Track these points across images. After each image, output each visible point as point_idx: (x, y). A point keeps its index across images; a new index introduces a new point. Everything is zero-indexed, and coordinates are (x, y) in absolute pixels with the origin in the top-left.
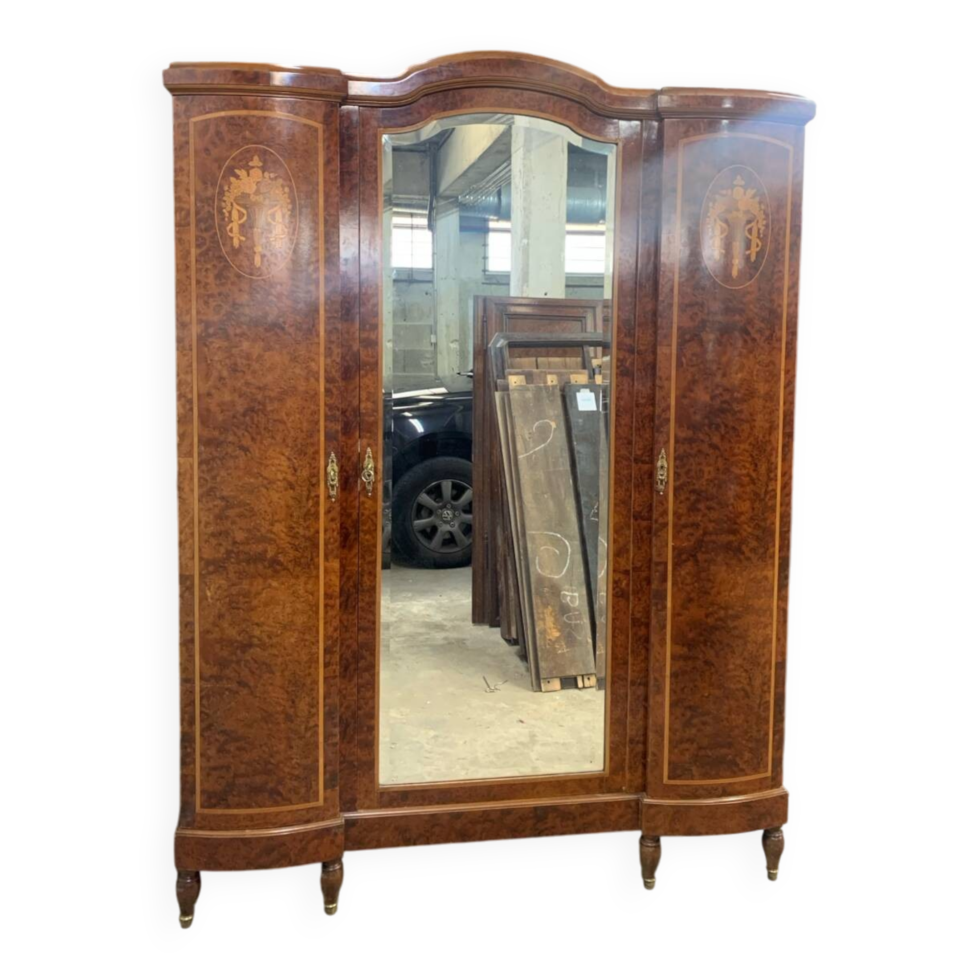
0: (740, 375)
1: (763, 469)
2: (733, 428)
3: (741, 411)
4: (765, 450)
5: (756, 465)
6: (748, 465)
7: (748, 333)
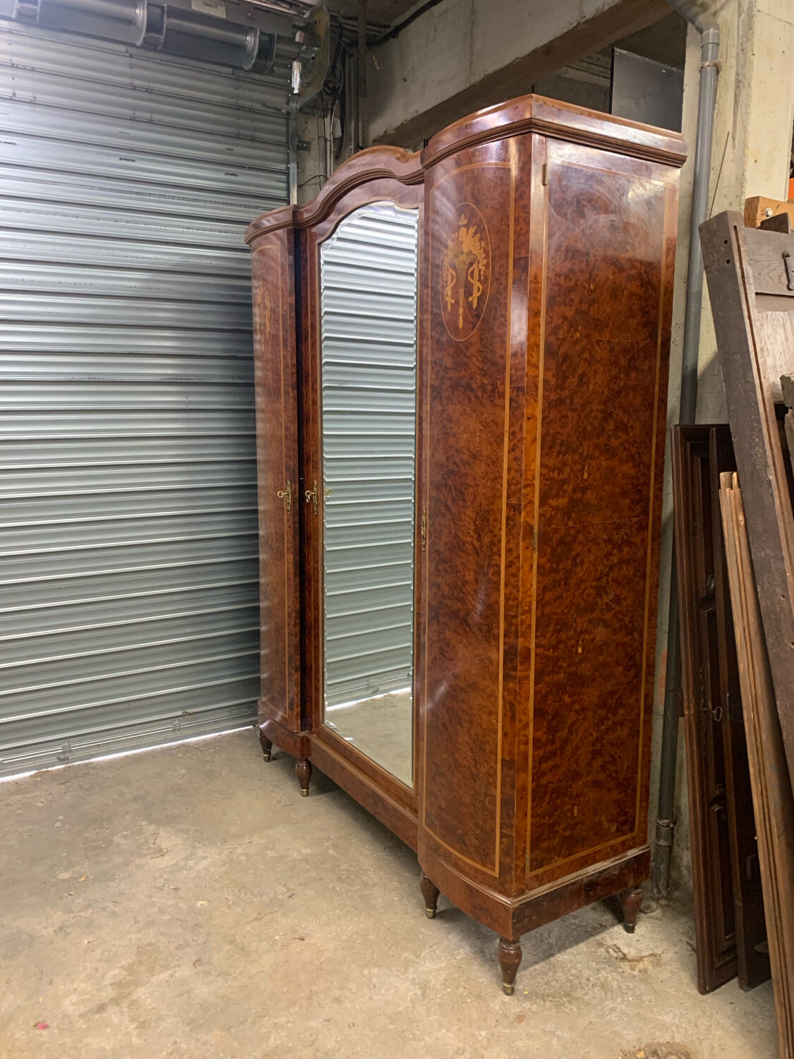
0: (465, 435)
1: (486, 540)
2: (461, 491)
3: (466, 475)
4: (488, 519)
5: (479, 535)
6: (472, 533)
7: (472, 390)
